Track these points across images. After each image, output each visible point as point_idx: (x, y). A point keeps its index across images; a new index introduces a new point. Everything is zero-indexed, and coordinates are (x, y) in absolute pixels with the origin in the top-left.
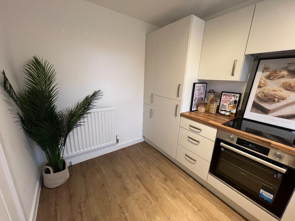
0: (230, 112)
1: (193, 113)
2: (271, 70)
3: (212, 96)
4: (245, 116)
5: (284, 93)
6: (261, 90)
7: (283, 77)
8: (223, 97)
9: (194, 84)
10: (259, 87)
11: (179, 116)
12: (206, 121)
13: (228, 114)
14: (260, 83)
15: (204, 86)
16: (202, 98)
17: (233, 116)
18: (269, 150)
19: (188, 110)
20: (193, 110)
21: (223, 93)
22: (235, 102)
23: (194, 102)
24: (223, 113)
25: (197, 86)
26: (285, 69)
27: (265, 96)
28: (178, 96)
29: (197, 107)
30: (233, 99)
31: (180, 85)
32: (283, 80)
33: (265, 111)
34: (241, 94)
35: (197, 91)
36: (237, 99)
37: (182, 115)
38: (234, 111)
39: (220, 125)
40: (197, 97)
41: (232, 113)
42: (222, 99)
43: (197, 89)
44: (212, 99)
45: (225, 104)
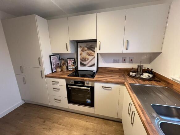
0: (72, 68)
1: (54, 73)
2: (82, 47)
3: (63, 61)
4: (79, 69)
5: (88, 57)
6: (81, 56)
7: (86, 50)
8: (68, 61)
9: (50, 56)
10: (80, 55)
11: (44, 77)
12: (60, 76)
13: (72, 69)
14: (80, 53)
15: (58, 57)
16: (59, 64)
17: (74, 70)
18: (84, 82)
19: (51, 72)
20: (53, 71)
21: (68, 59)
22: (73, 63)
23: (53, 67)
24: (70, 69)
25: (52, 57)
26: (86, 47)
27: (83, 59)
28: (40, 65)
29: (56, 69)
30: (72, 62)
31: (39, 58)
32: (87, 52)
33: (84, 65)
34: (75, 59)
35: (53, 60)
36: (74, 61)
37: (46, 76)
38: (74, 68)
39: (66, 76)
40: (54, 63)
41: (73, 69)
42: (68, 62)
43: (53, 59)
44: (63, 63)
45: (70, 65)
